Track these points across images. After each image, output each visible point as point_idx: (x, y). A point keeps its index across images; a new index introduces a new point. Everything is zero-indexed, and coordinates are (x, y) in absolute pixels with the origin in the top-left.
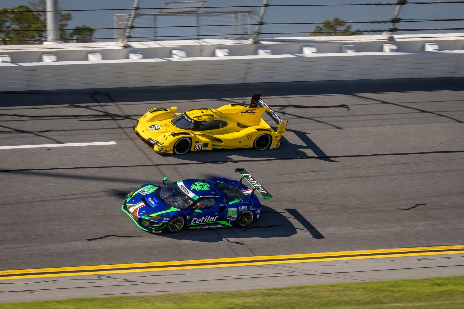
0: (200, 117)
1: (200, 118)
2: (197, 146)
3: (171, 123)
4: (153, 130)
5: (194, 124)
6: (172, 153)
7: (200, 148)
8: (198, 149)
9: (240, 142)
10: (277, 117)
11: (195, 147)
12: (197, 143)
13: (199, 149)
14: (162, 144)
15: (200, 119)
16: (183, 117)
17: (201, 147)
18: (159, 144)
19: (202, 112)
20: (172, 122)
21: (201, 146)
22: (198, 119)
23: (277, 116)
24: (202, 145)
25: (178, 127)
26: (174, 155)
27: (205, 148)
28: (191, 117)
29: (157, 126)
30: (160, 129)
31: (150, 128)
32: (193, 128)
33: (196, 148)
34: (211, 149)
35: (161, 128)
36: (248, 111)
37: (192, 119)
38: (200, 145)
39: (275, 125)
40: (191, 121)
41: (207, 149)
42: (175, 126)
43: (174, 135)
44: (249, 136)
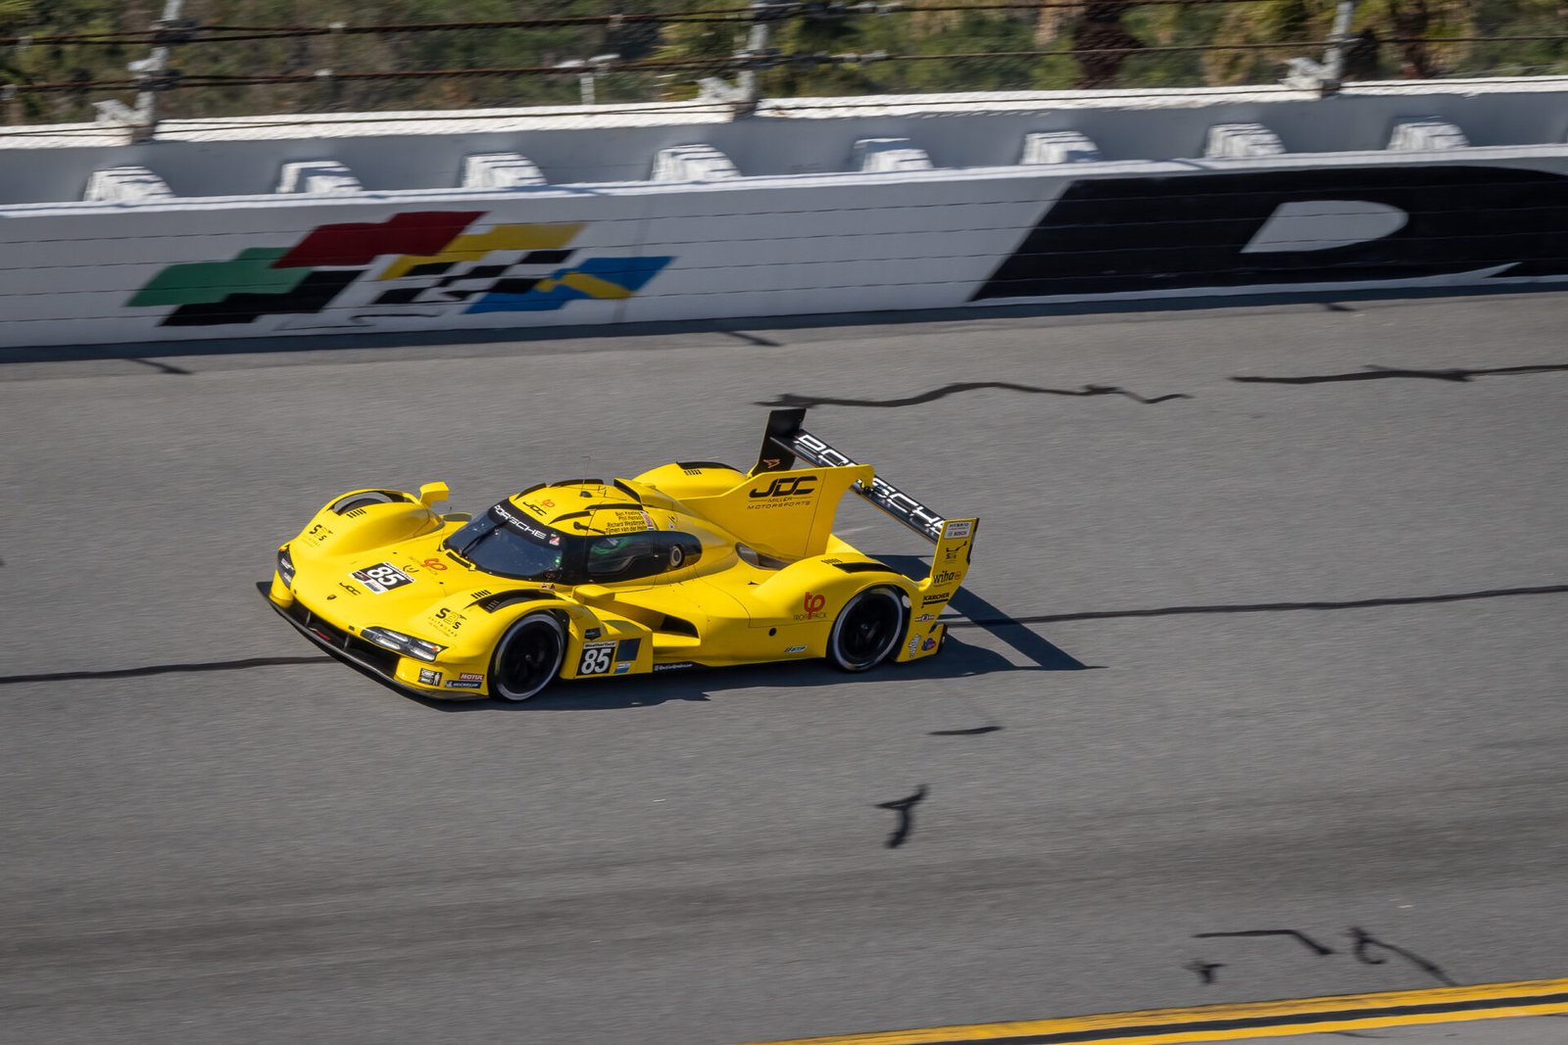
0: (585, 514)
1: (583, 521)
2: (591, 656)
3: (449, 555)
4: (376, 590)
5: (561, 553)
6: (484, 691)
7: (601, 665)
8: (594, 672)
9: (773, 632)
10: (915, 508)
11: (583, 660)
12: (591, 638)
13: (597, 669)
14: (439, 649)
15: (586, 528)
16: (503, 524)
17: (606, 659)
18: (417, 652)
19: (587, 495)
20: (450, 550)
21: (610, 656)
22: (577, 526)
23: (915, 504)
24: (613, 649)
25: (486, 571)
26: (495, 700)
27: (623, 665)
28: (545, 520)
29: (390, 571)
30: (407, 582)
31: (362, 582)
32: (557, 572)
33: (589, 666)
34: (650, 671)
35: (410, 576)
36: (779, 486)
37: (548, 530)
38: (603, 651)
39: (909, 544)
40: (549, 538)
41: (632, 667)
42: (473, 566)
43: (489, 603)
44: (811, 603)
